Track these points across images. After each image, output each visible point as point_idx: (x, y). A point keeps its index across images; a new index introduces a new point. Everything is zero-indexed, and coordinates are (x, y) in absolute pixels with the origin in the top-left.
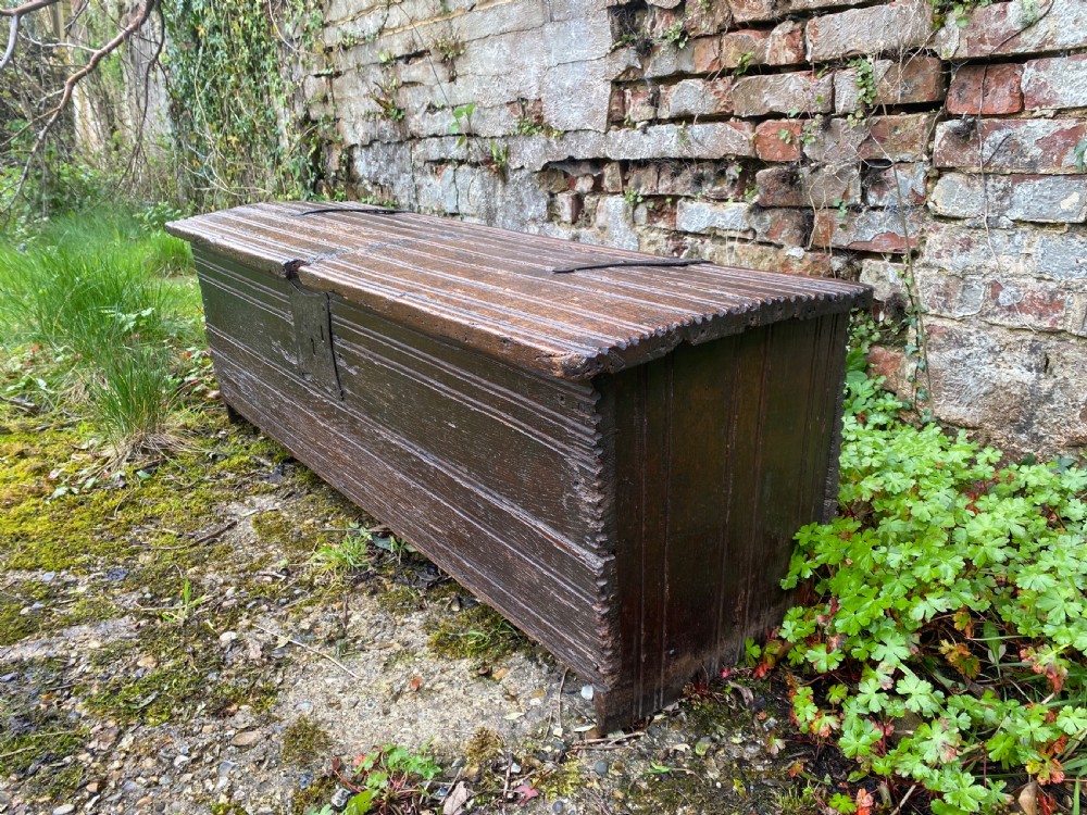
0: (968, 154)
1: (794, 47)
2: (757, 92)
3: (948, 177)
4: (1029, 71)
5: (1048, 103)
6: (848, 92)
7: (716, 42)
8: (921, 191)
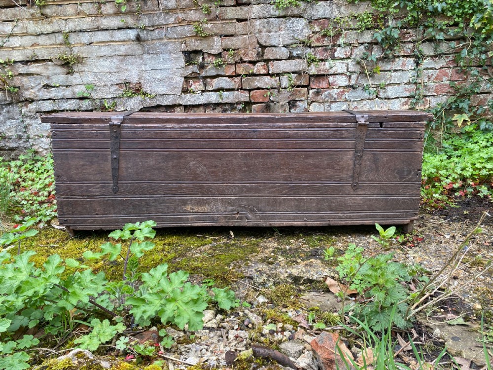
0: (319, 97)
1: (265, 69)
2: (253, 81)
3: (314, 103)
4: (331, 79)
5: (337, 85)
6: (285, 82)
7: (234, 66)
8: (307, 107)
